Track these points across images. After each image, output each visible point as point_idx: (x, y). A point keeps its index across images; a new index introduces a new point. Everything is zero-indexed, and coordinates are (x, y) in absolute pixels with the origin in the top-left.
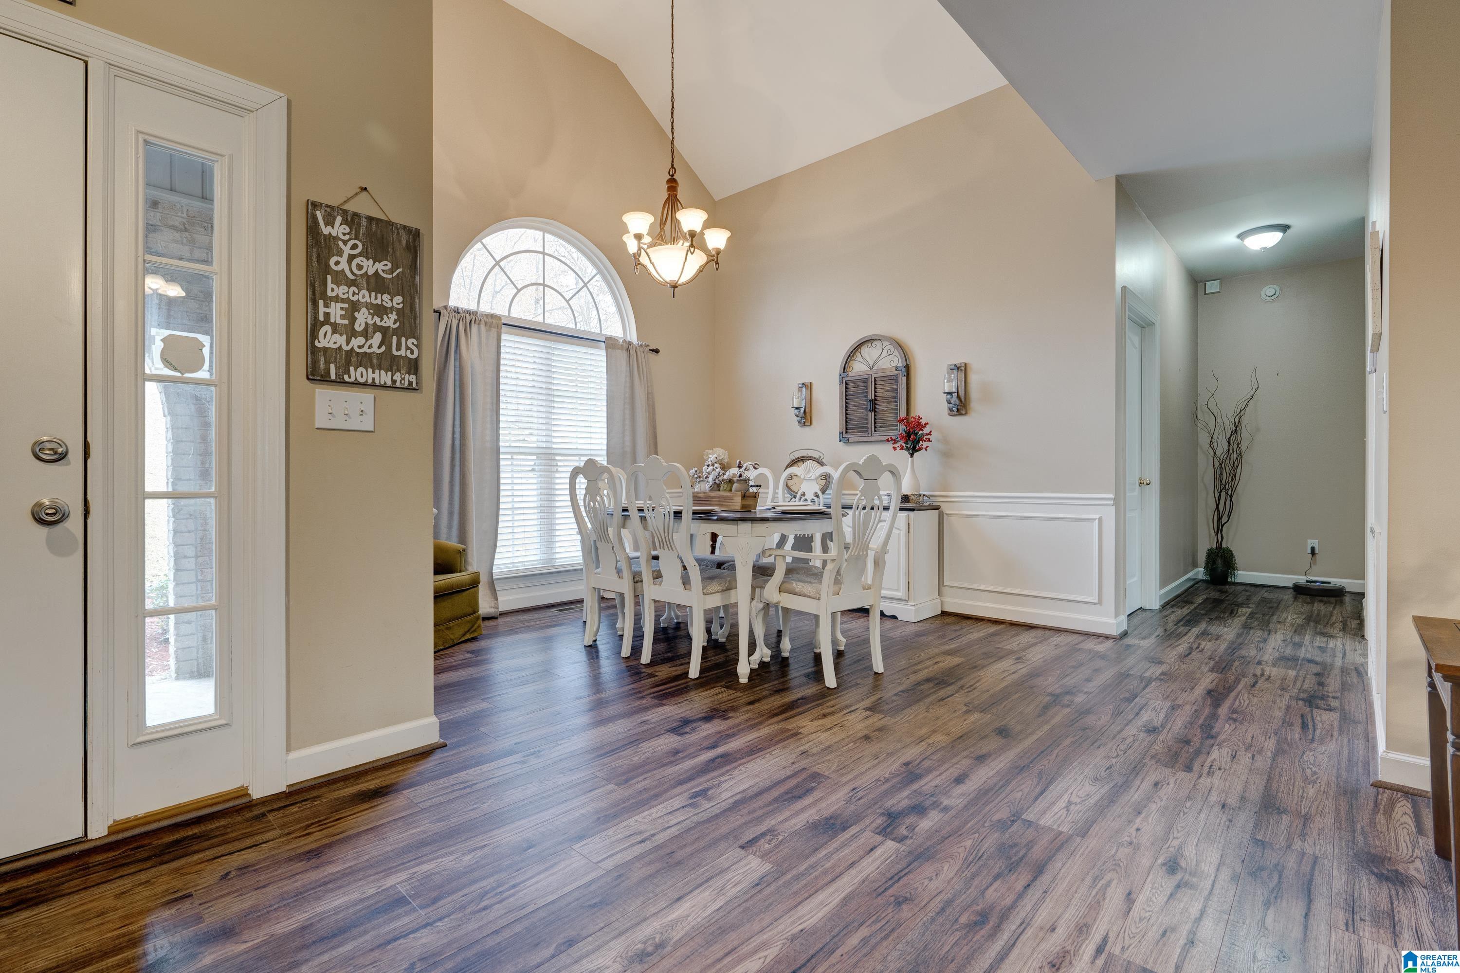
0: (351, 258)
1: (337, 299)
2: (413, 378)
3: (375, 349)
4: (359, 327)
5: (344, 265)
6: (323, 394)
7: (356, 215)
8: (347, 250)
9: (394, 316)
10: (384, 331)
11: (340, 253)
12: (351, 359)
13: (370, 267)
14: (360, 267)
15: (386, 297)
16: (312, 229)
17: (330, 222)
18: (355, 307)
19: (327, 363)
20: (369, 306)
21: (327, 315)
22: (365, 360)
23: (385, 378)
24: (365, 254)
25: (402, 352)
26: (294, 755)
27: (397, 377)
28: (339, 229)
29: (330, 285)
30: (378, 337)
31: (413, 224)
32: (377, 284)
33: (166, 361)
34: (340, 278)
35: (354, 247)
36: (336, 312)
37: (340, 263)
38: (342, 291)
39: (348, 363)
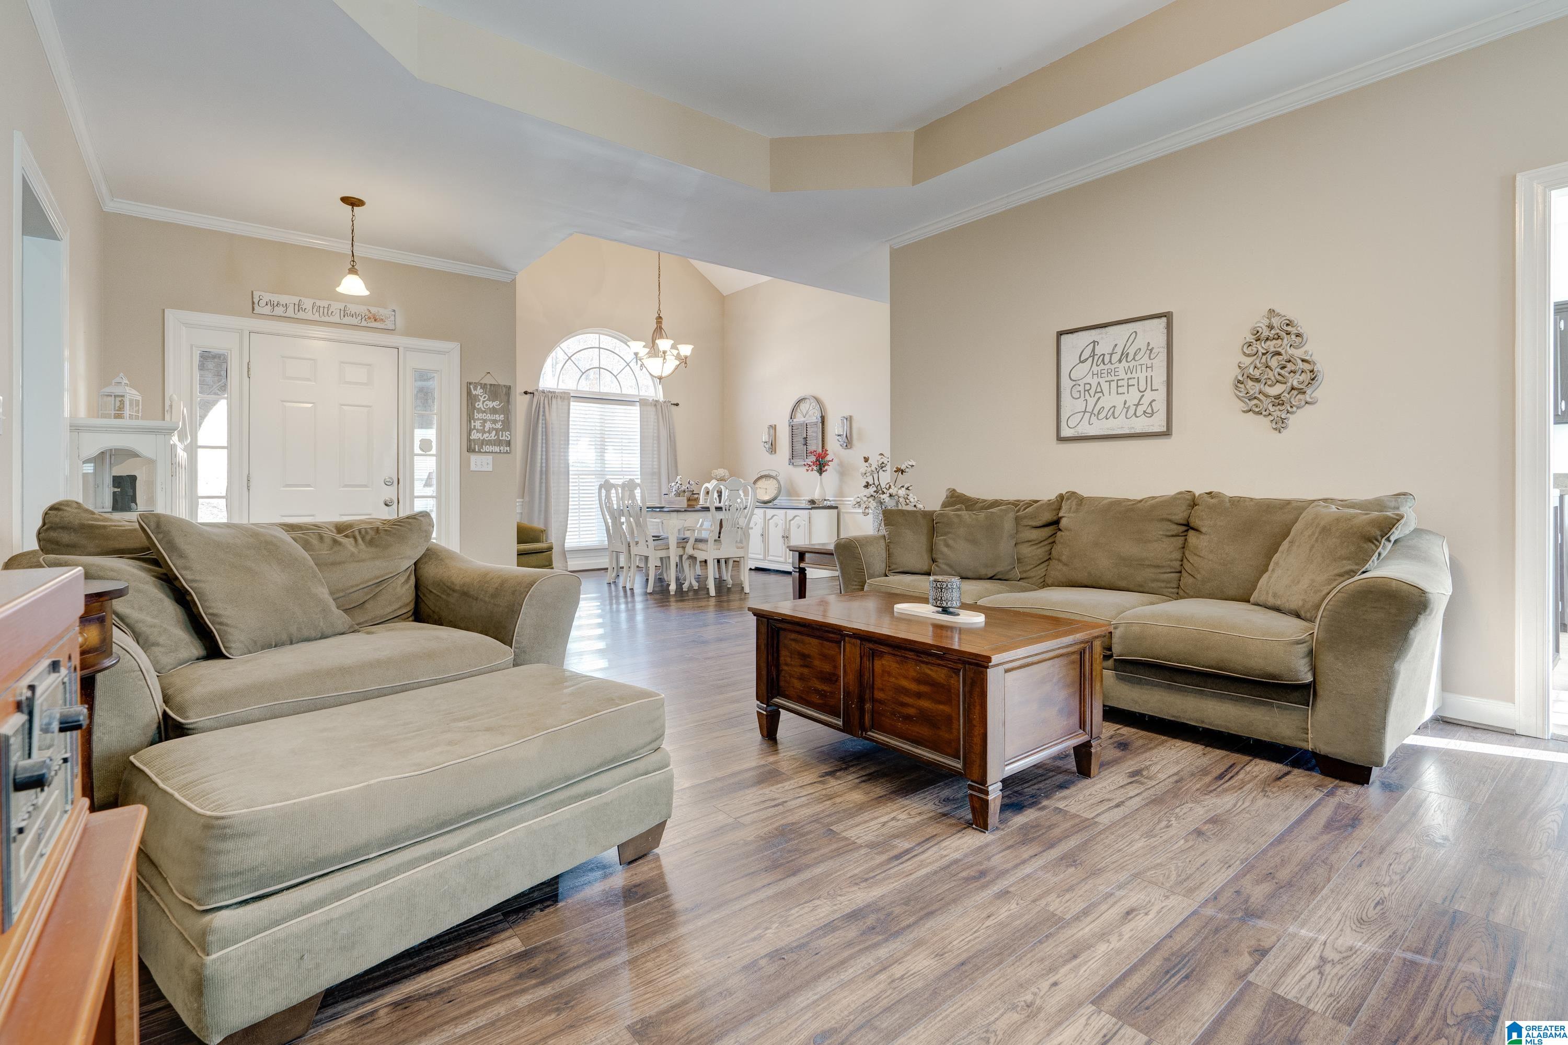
0: (484, 402)
1: (478, 419)
2: (508, 448)
3: (493, 438)
4: (486, 430)
5: (481, 405)
6: (474, 458)
7: (485, 384)
8: (482, 399)
9: (500, 423)
10: (497, 430)
11: (479, 401)
12: (483, 442)
13: (491, 404)
14: (487, 405)
15: (497, 416)
16: (469, 393)
17: (475, 389)
18: (485, 421)
19: (475, 445)
20: (490, 420)
21: (475, 426)
22: (489, 443)
23: (497, 449)
24: (489, 400)
25: (504, 438)
27: (502, 448)
28: (479, 391)
29: (476, 414)
30: (494, 432)
31: (508, 384)
32: (494, 411)
33: (421, 449)
34: (479, 411)
35: (485, 397)
36: (478, 424)
37: (479, 405)
38: (480, 416)
39: (482, 444)
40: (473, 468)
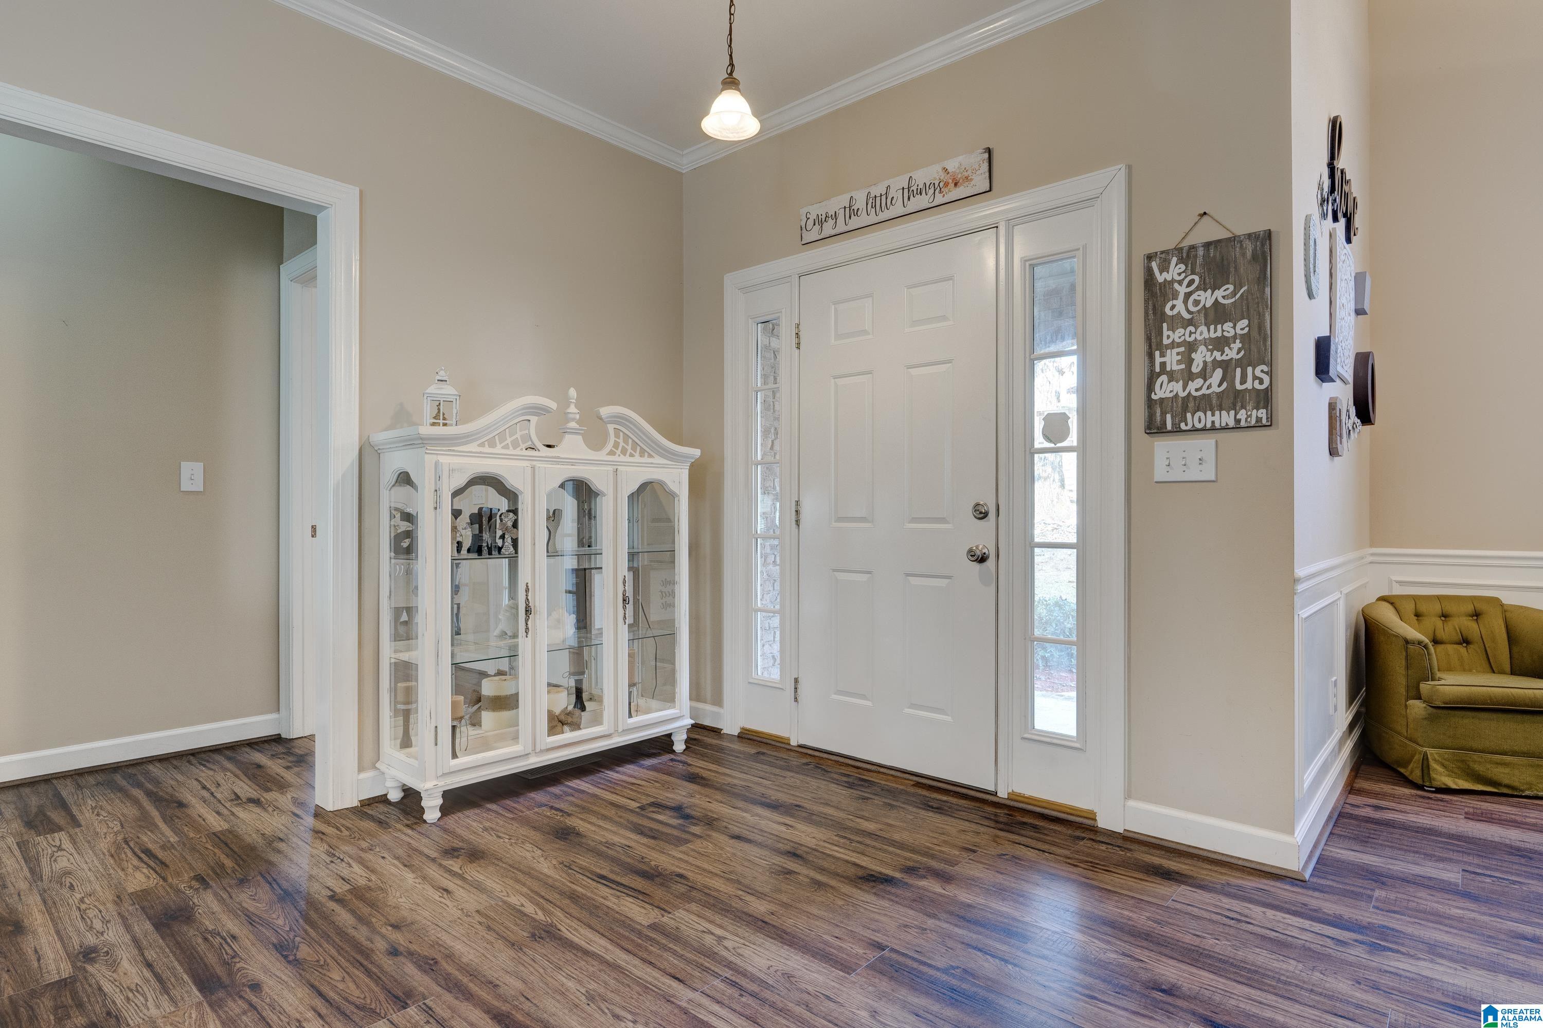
0: (1188, 295)
1: (1173, 345)
2: (1262, 413)
3: (1215, 389)
4: (1195, 369)
5: (1180, 307)
6: (1163, 447)
7: (1193, 248)
8: (1182, 290)
9: (1238, 345)
10: (1226, 366)
11: (1175, 297)
12: (1186, 405)
13: (1207, 298)
14: (1196, 303)
15: (1228, 326)
16: (1149, 281)
17: (1164, 268)
18: (1191, 347)
19: (1164, 414)
20: (1205, 342)
21: (1163, 365)
22: (1204, 403)
23: (1226, 418)
24: (1203, 287)
25: (1248, 385)
26: (1131, 803)
27: (1242, 415)
28: (1175, 270)
29: (1166, 332)
30: (1219, 373)
31: (1259, 227)
32: (1218, 314)
33: (1047, 437)
34: (1177, 322)
35: (1191, 282)
36: (1172, 359)
37: (1177, 307)
38: (1178, 335)
39: (1185, 409)
40: (1160, 473)
